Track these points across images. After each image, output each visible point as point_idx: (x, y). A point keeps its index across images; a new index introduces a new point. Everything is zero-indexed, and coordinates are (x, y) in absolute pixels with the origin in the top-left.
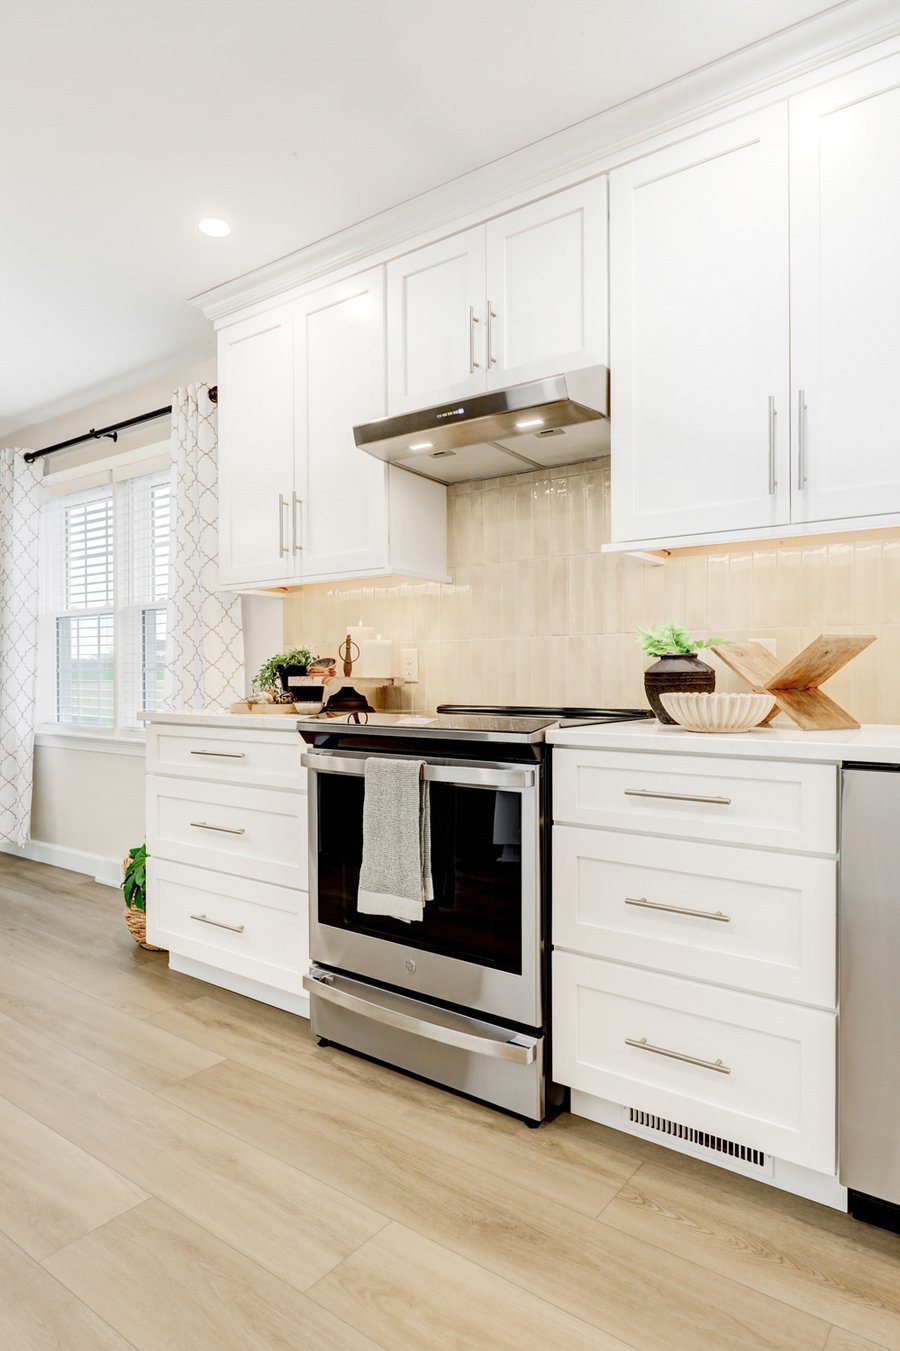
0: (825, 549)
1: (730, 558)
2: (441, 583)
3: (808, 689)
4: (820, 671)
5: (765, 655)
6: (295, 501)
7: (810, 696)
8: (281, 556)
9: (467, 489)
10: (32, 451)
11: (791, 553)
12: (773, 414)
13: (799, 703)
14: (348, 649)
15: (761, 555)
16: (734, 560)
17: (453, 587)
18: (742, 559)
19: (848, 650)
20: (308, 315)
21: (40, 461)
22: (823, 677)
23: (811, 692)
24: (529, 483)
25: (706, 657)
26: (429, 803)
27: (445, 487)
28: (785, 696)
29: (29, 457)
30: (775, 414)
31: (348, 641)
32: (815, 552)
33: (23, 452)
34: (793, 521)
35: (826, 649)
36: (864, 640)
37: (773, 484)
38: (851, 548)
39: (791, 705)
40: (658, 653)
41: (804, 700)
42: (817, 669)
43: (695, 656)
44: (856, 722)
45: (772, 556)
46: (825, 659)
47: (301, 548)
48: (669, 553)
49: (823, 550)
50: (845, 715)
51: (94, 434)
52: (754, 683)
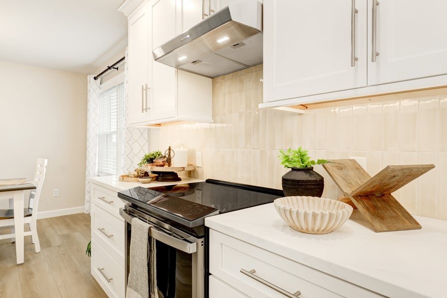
0: (398, 103)
1: (339, 110)
2: (210, 123)
3: (383, 195)
4: (391, 186)
5: (358, 169)
6: (147, 88)
7: (384, 200)
8: (143, 112)
9: (219, 79)
10: (96, 76)
11: (375, 106)
12: (355, 12)
13: (375, 207)
14: (169, 153)
15: (358, 108)
16: (342, 110)
17: (214, 124)
18: (347, 110)
19: (410, 174)
20: (153, 6)
21: (99, 79)
22: (394, 189)
23: (385, 198)
24: (243, 74)
25: (318, 169)
26: (155, 248)
27: (211, 79)
28: (365, 201)
29: (95, 78)
30: (356, 12)
31: (170, 149)
32: (392, 105)
33: (93, 77)
34: (369, 84)
35: (393, 174)
36: (423, 168)
37: (354, 59)
38: (416, 102)
39: (367, 209)
40: (289, 166)
41: (379, 204)
42: (388, 185)
43: (312, 168)
44: (418, 224)
45: (364, 108)
46: (393, 180)
47: (150, 109)
48: (307, 108)
49: (397, 104)
50: (409, 217)
51: (109, 68)
52: (345, 191)
